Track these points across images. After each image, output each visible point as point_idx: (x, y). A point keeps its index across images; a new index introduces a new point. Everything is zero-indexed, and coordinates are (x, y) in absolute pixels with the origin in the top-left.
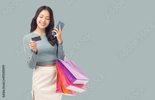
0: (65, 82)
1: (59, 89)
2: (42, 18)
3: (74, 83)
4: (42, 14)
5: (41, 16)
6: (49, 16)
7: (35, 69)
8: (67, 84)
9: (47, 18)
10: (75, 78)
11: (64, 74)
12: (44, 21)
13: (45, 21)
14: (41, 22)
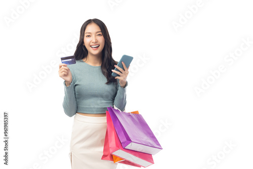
3: (127, 147)
6: (100, 30)
10: (129, 140)
12: (94, 41)
13: (96, 39)
14: (91, 44)
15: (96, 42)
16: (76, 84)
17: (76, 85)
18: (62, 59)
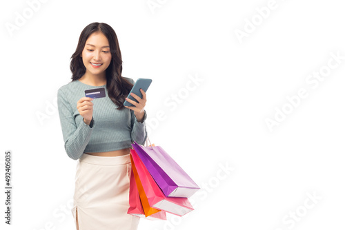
0: (150, 193)
1: (134, 206)
2: (91, 50)
3: (172, 195)
4: (91, 43)
5: (90, 48)
6: (108, 45)
7: (80, 161)
8: (156, 197)
9: (105, 50)
11: (148, 174)
12: (97, 58)
13: (100, 57)
14: (92, 61)
15: (99, 61)
16: (74, 114)
17: (76, 116)
18: (86, 92)
